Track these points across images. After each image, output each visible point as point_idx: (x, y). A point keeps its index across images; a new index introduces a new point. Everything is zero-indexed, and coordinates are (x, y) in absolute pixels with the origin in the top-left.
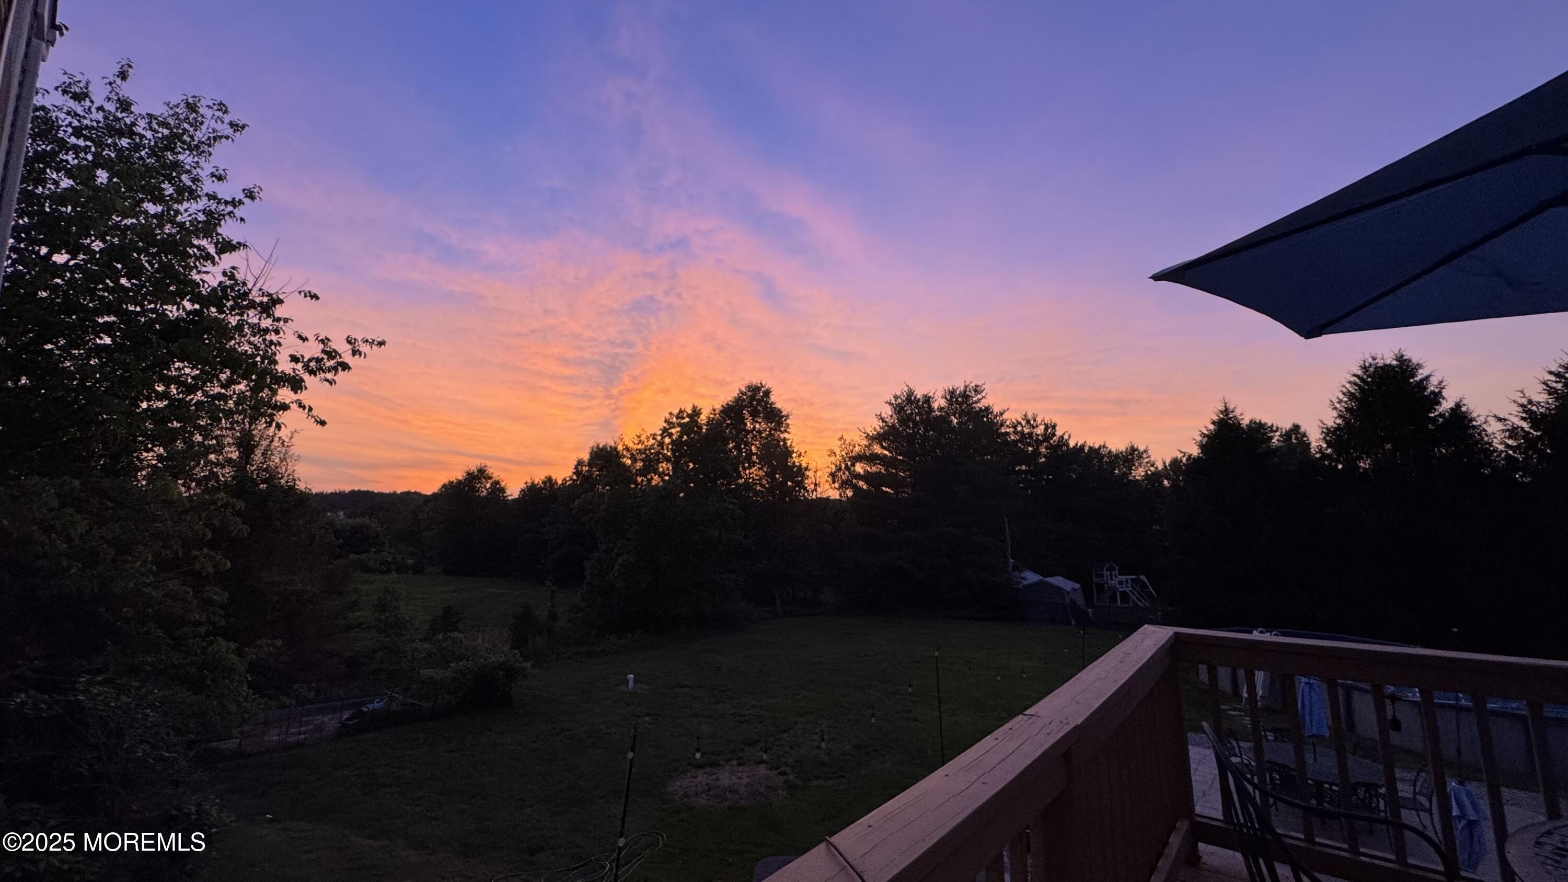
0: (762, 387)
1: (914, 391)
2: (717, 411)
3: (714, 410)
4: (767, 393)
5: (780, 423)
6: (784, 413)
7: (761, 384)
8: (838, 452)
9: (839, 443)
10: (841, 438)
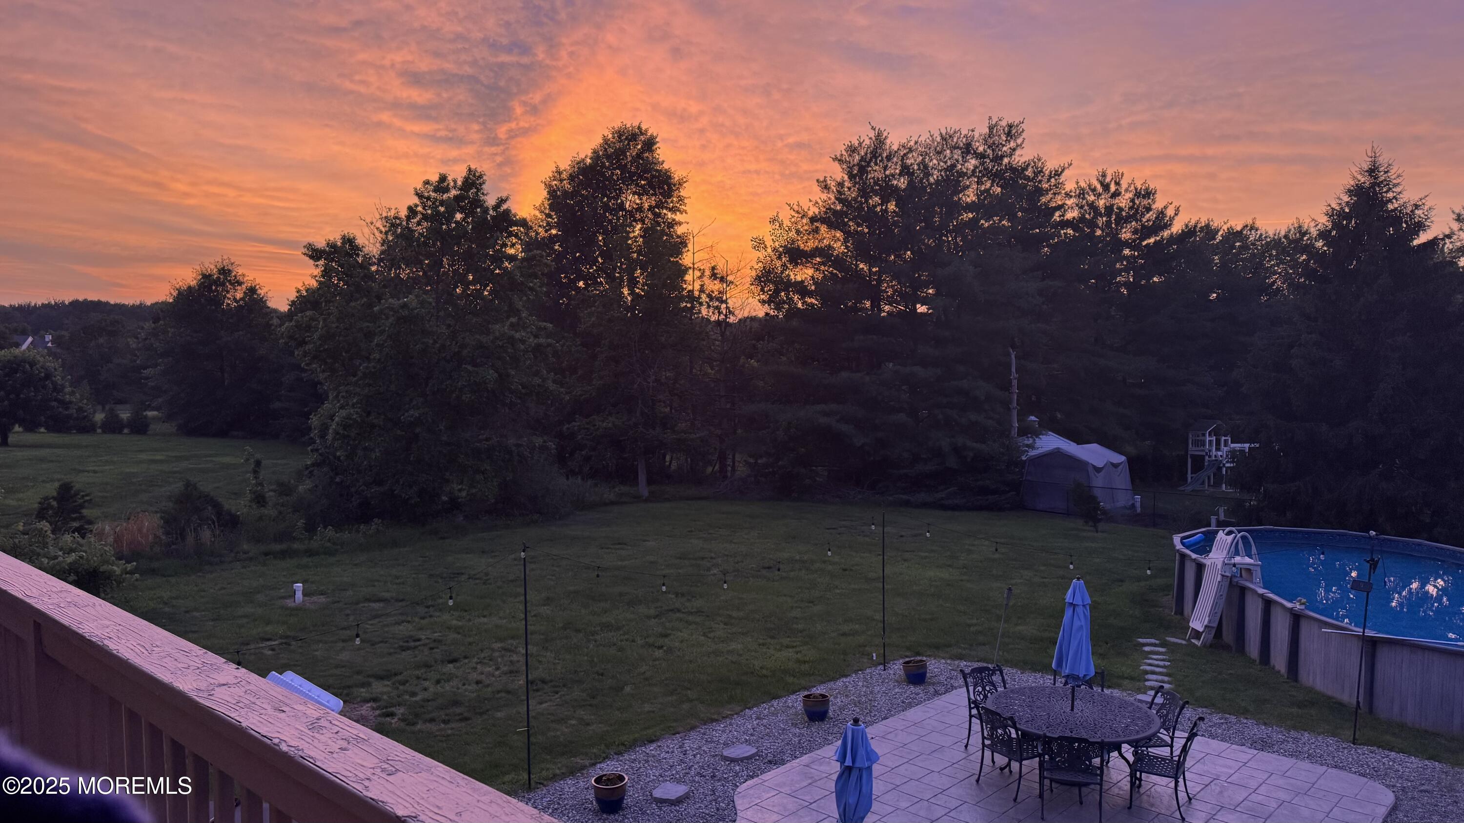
0: (642, 134)
1: (886, 138)
2: (564, 176)
3: (560, 173)
4: (650, 144)
5: (668, 194)
6: (676, 177)
7: (639, 128)
8: (769, 243)
9: (769, 227)
10: (773, 221)
